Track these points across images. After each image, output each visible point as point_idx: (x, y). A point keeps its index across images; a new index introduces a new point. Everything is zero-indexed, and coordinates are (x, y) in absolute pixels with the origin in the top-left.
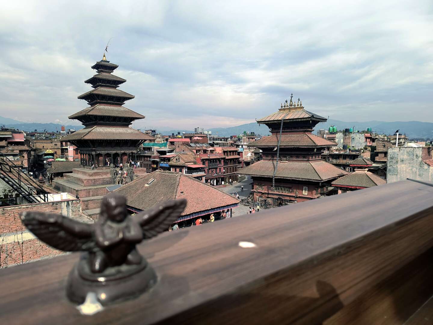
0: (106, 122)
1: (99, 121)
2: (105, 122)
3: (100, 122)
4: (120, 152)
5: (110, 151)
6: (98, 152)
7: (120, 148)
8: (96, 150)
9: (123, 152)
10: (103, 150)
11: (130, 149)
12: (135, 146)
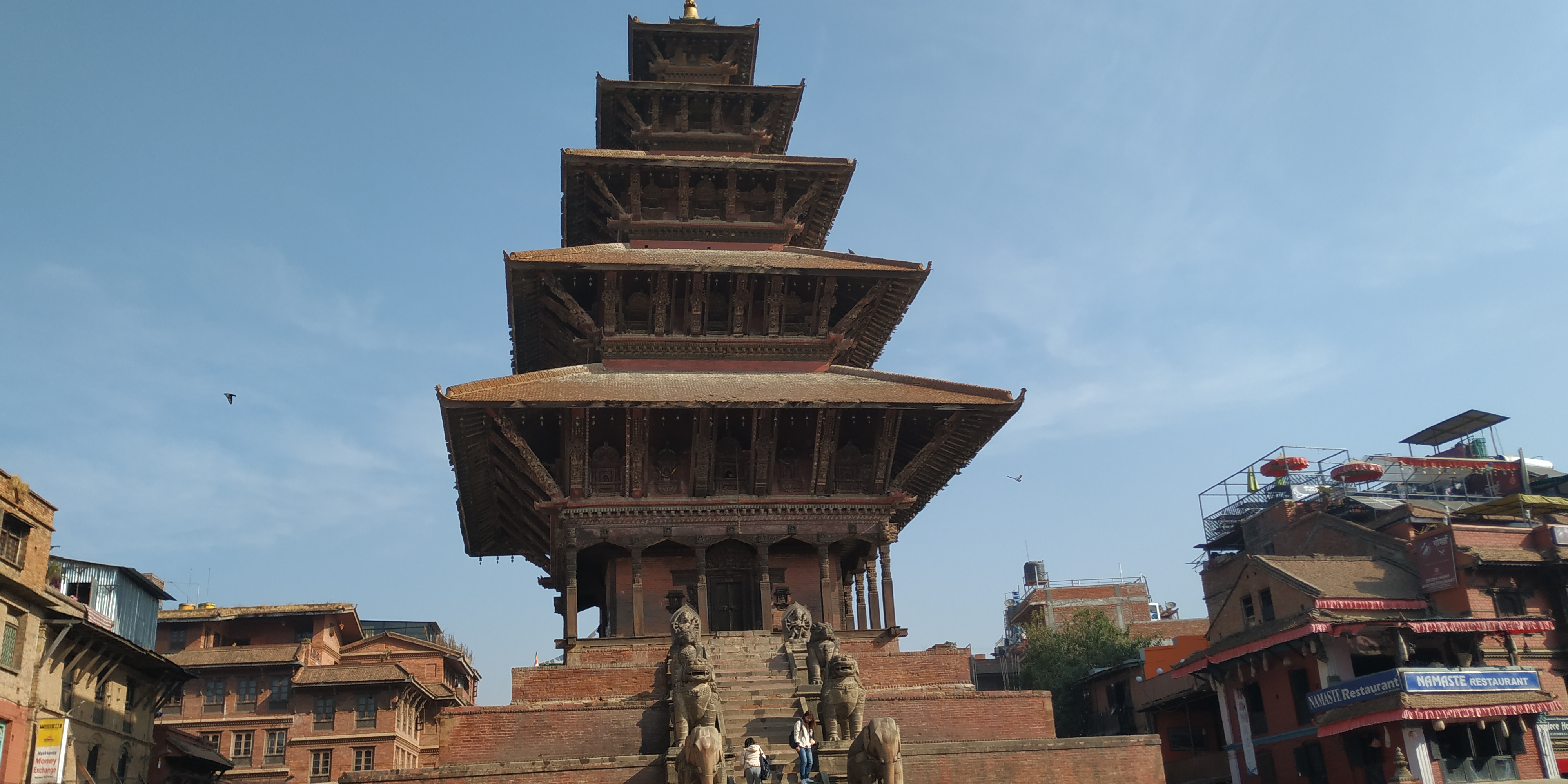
0: (666, 337)
1: (618, 331)
2: (657, 334)
3: (625, 336)
4: (758, 530)
5: (681, 522)
6: (594, 530)
7: (755, 498)
8: (581, 511)
9: (784, 529)
10: (632, 512)
11: (831, 507)
12: (871, 489)
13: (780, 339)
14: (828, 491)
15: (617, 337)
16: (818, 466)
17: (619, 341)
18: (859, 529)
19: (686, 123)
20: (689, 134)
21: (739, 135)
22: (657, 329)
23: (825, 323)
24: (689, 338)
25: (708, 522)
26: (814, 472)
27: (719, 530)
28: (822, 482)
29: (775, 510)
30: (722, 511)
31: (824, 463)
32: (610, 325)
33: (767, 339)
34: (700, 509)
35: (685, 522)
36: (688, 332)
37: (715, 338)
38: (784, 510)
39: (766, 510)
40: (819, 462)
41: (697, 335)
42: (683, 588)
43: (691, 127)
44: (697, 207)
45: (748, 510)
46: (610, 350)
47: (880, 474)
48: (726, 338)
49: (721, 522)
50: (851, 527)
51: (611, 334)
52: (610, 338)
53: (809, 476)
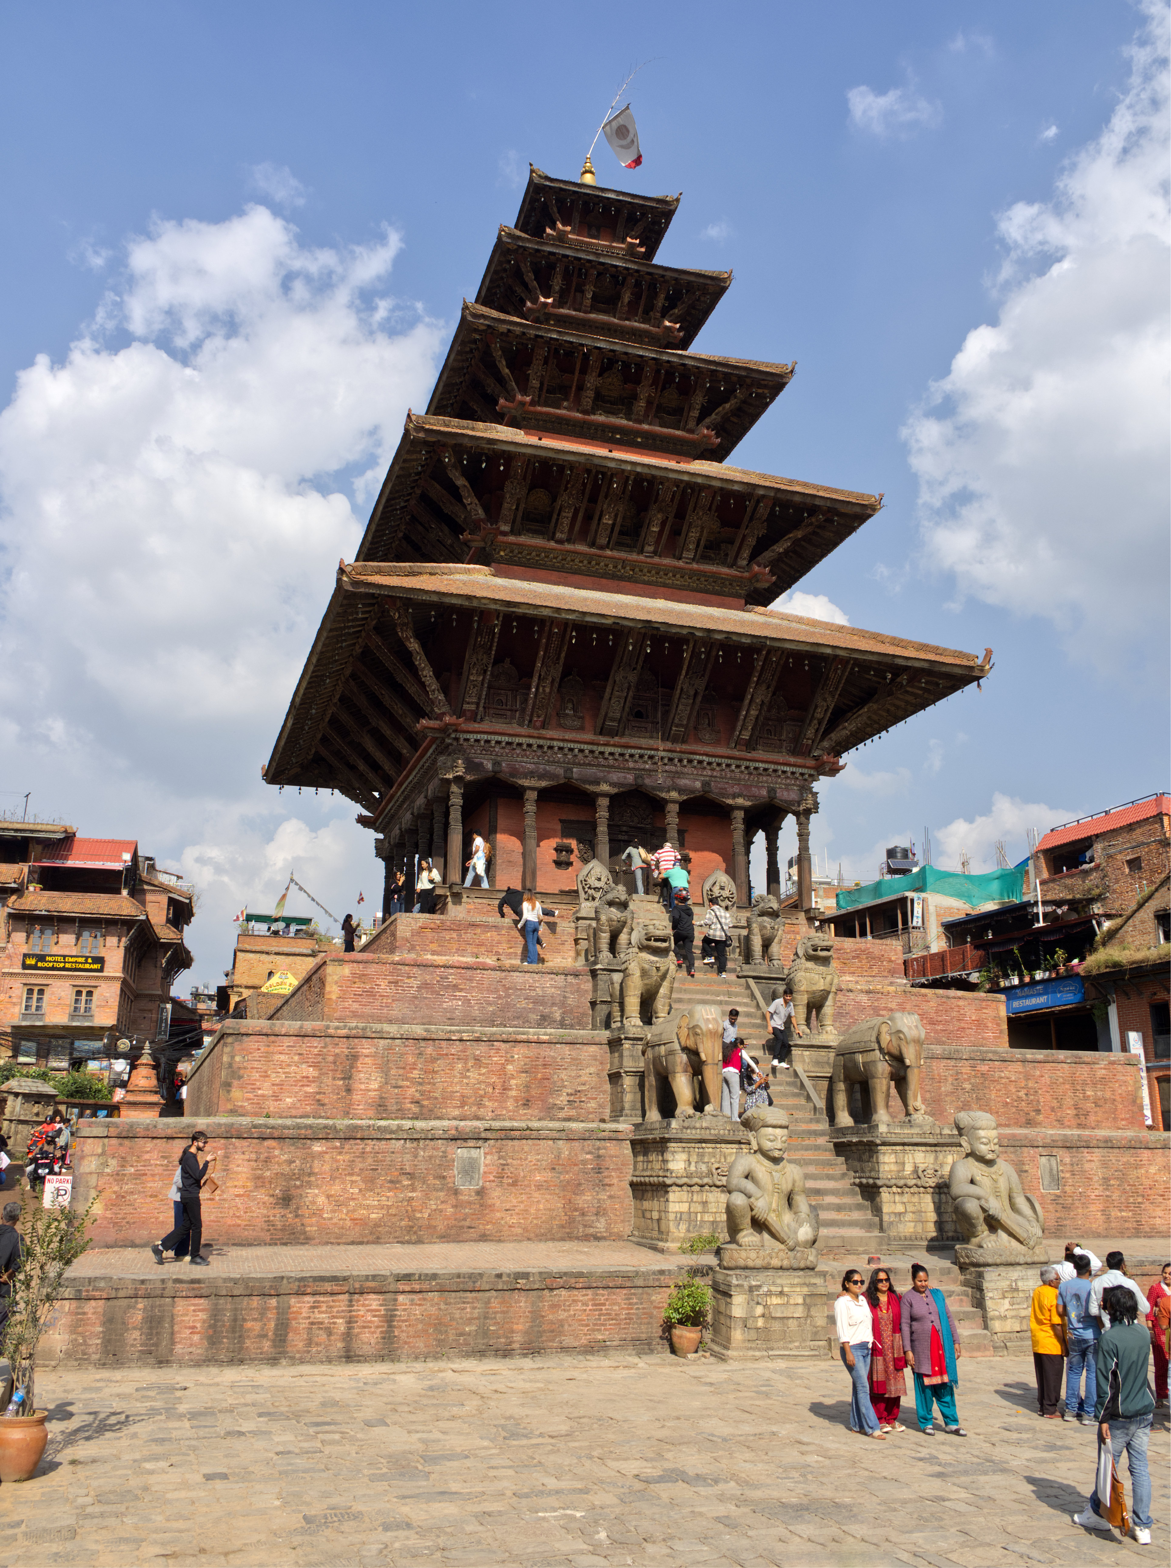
0: (568, 547)
1: (513, 532)
2: (557, 542)
3: (523, 539)
5: (584, 764)
6: (485, 762)
7: (669, 745)
8: (472, 737)
9: (698, 785)
10: (530, 745)
11: (753, 765)
12: (798, 749)
13: (695, 566)
14: (750, 745)
15: (512, 539)
16: (746, 716)
17: (515, 544)
18: (779, 794)
19: (588, 302)
20: (590, 315)
21: (647, 326)
22: (559, 535)
23: (746, 554)
24: (593, 551)
25: (612, 767)
26: (740, 723)
27: (625, 778)
28: (746, 736)
29: (690, 761)
30: (632, 756)
31: (754, 713)
32: (505, 523)
33: (681, 564)
34: (608, 750)
35: (589, 765)
36: (593, 544)
37: (623, 555)
38: (700, 762)
39: (680, 761)
40: (748, 711)
41: (602, 548)
42: (572, 842)
44: (601, 402)
45: (661, 759)
46: (502, 553)
47: (810, 733)
48: (634, 556)
49: (629, 769)
50: (771, 791)
51: (505, 534)
52: (505, 539)
53: (733, 729)
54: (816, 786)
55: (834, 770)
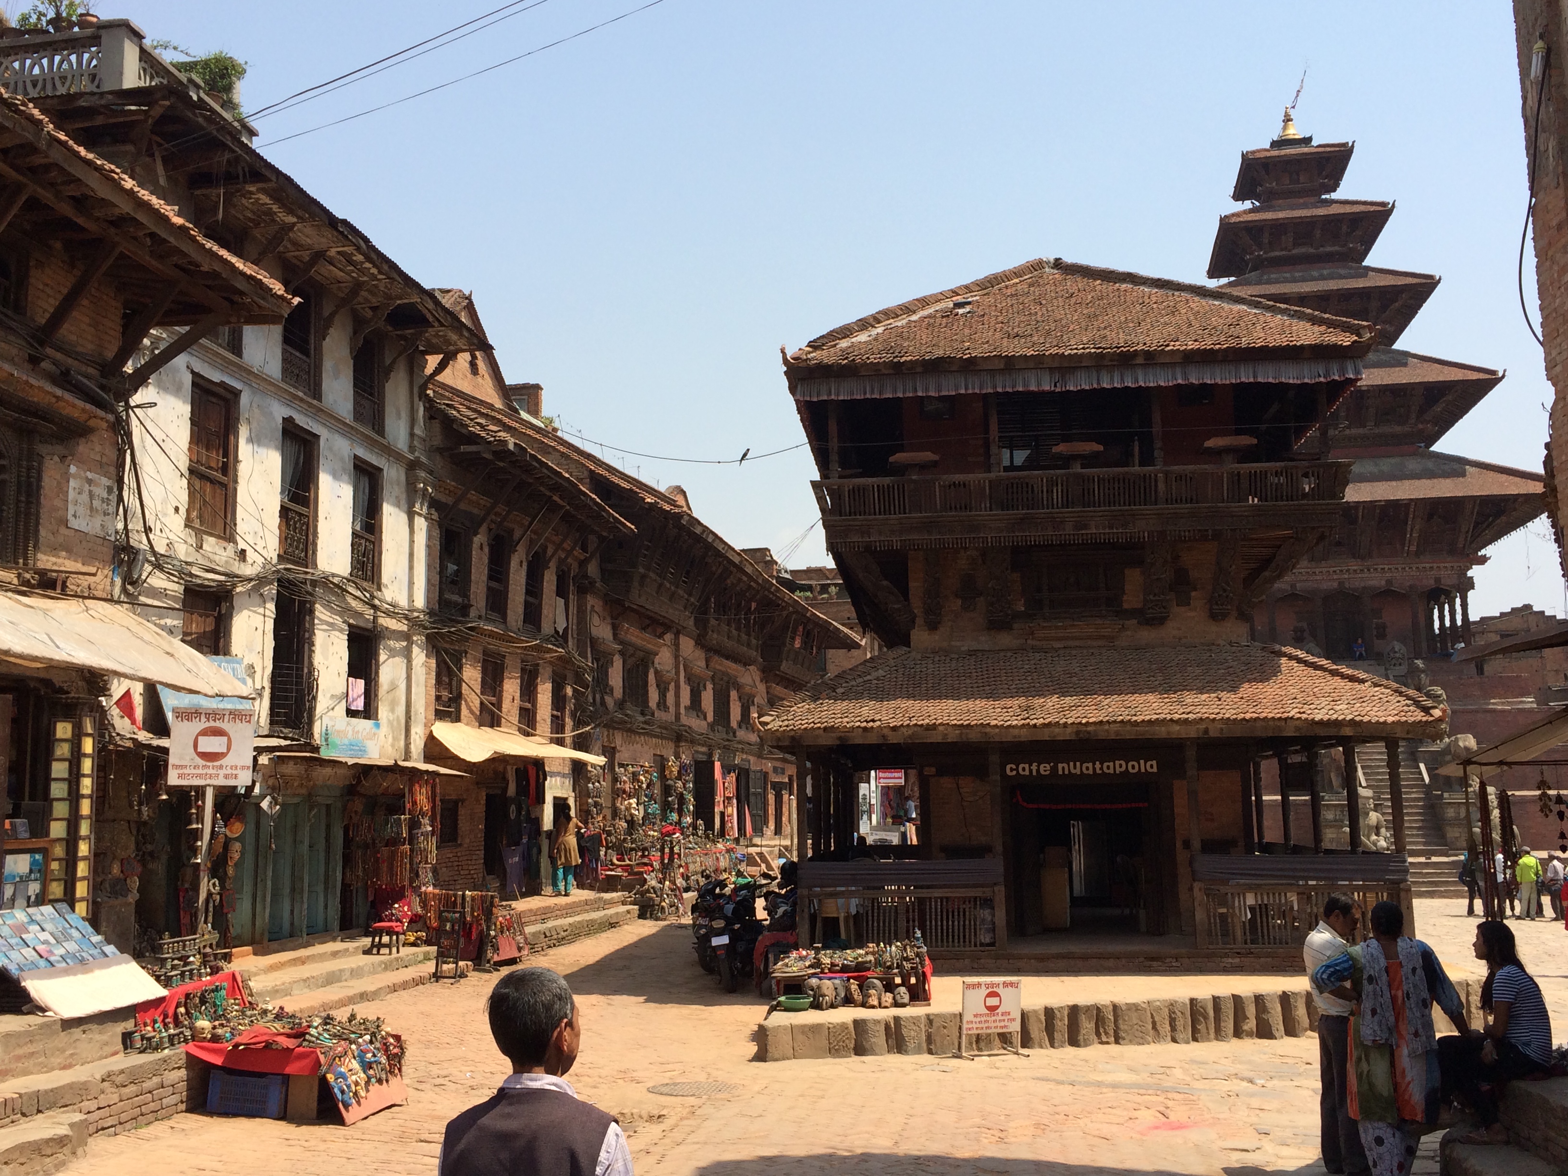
4: (1362, 585)
7: (1359, 562)
9: (1383, 583)
11: (1422, 566)
12: (1453, 551)
13: (1378, 430)
14: (1418, 554)
16: (1410, 537)
18: (1443, 581)
19: (1291, 244)
20: (1294, 252)
21: (1337, 248)
23: (1414, 416)
25: (1323, 580)
26: (1407, 542)
27: (1332, 585)
28: (1413, 548)
29: (1376, 569)
30: (1335, 571)
31: (1415, 535)
34: (1317, 571)
35: (1307, 580)
38: (1383, 569)
39: (1369, 570)
40: (1411, 534)
42: (1304, 625)
43: (1296, 245)
45: (1355, 571)
47: (1461, 540)
49: (1333, 579)
50: (1438, 580)
53: (1403, 545)
54: (1470, 573)
55: (1483, 560)
